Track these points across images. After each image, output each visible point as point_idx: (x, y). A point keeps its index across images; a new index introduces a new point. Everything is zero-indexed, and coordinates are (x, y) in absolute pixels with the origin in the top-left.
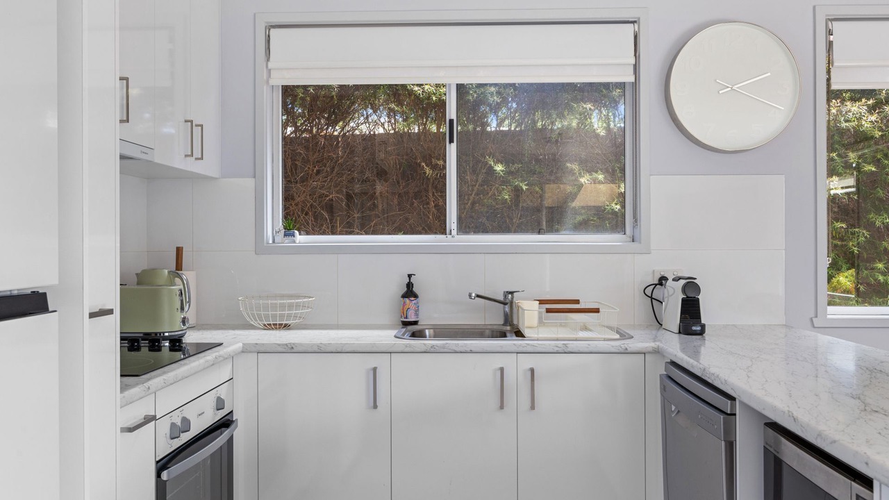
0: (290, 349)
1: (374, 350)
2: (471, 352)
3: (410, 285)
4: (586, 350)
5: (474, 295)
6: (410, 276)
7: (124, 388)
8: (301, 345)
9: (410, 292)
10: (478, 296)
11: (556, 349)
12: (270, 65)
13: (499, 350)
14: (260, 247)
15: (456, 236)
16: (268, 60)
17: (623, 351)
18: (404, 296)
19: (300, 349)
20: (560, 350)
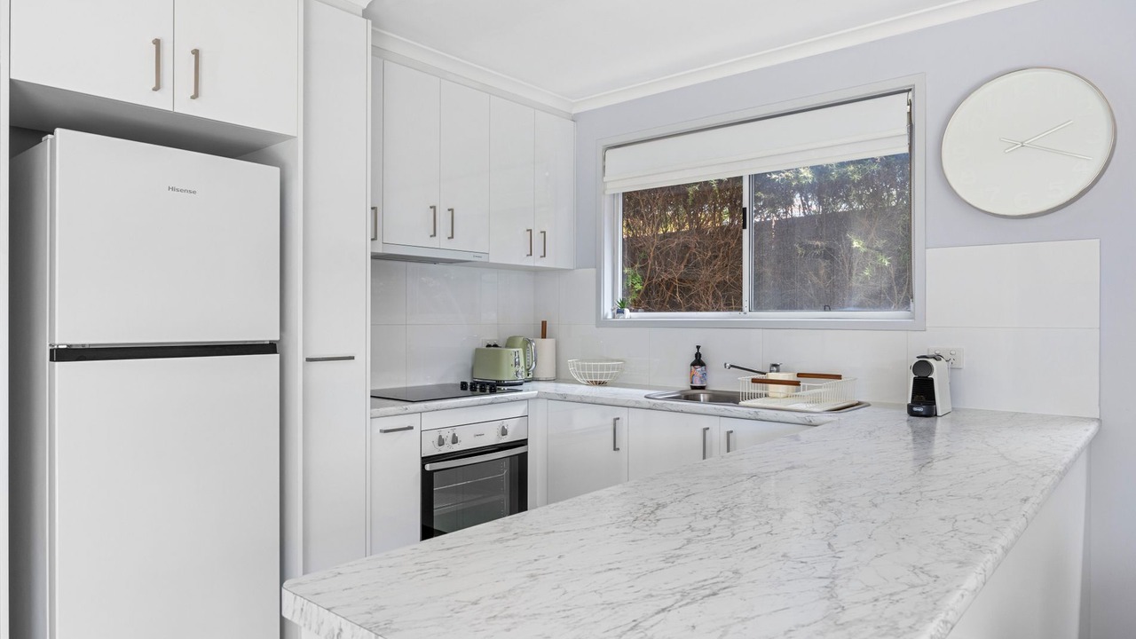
0: (564, 398)
1: (615, 403)
2: (682, 412)
3: (698, 355)
4: (775, 419)
5: (728, 365)
6: (698, 347)
7: (372, 407)
8: (571, 395)
9: (698, 361)
10: (732, 366)
11: (749, 416)
12: (605, 179)
13: (703, 412)
14: (601, 322)
15: (749, 313)
16: (604, 175)
17: (806, 422)
18: (693, 364)
19: (572, 399)
20: (752, 417)
